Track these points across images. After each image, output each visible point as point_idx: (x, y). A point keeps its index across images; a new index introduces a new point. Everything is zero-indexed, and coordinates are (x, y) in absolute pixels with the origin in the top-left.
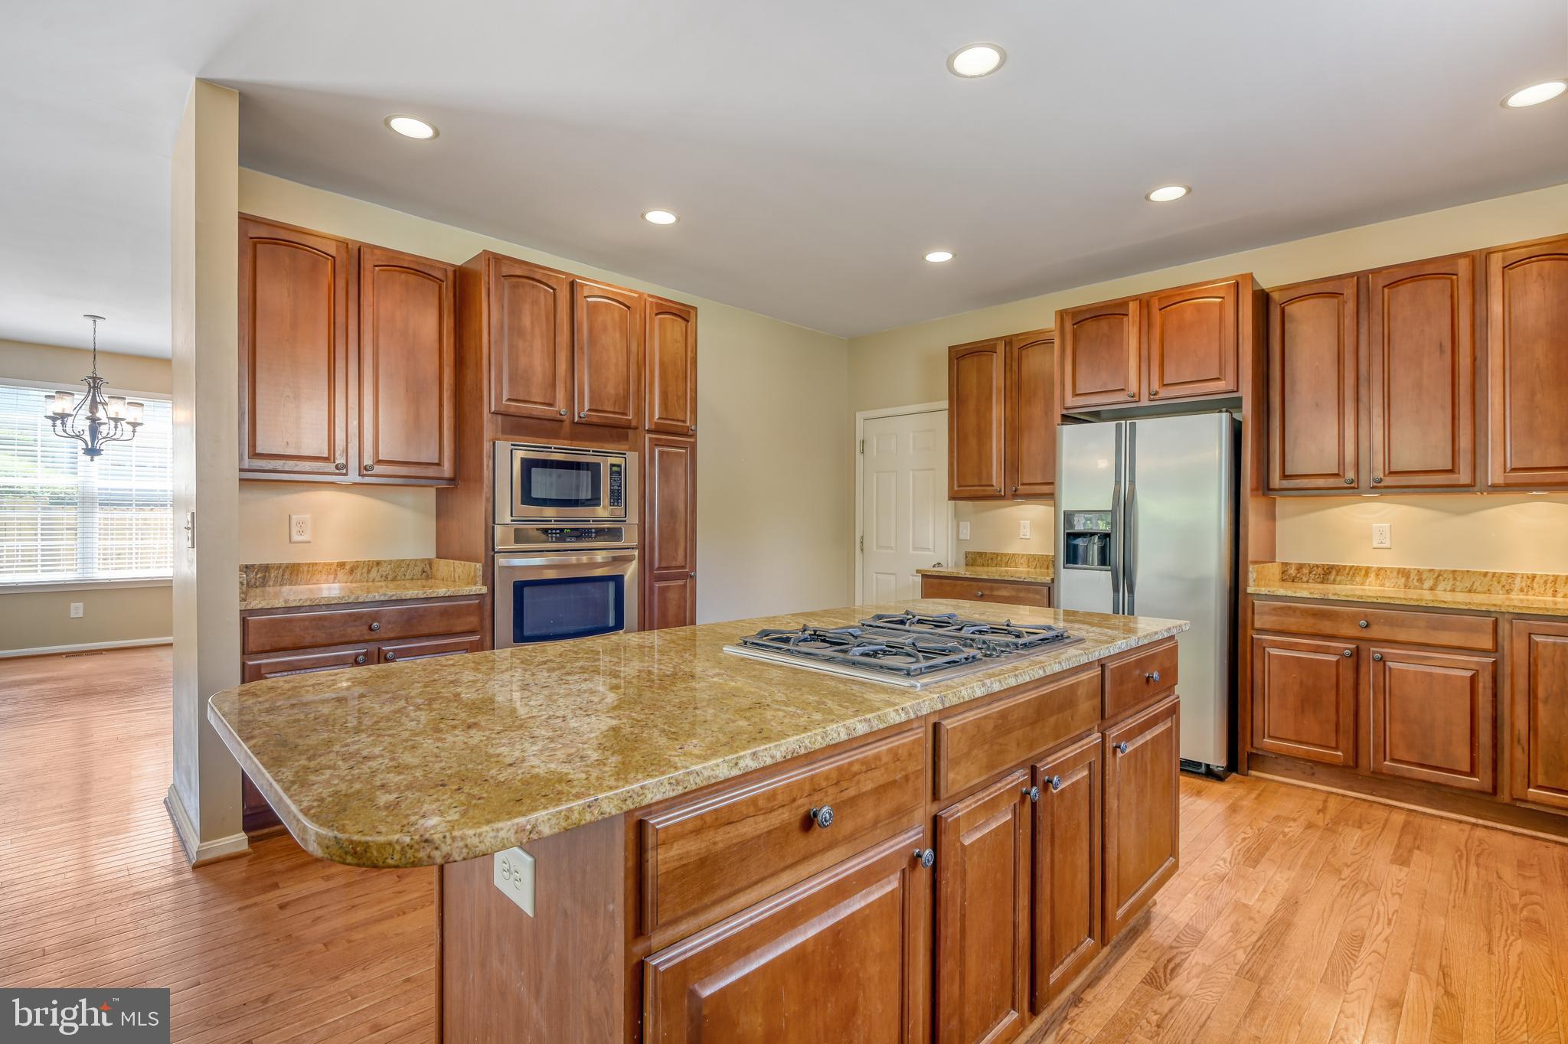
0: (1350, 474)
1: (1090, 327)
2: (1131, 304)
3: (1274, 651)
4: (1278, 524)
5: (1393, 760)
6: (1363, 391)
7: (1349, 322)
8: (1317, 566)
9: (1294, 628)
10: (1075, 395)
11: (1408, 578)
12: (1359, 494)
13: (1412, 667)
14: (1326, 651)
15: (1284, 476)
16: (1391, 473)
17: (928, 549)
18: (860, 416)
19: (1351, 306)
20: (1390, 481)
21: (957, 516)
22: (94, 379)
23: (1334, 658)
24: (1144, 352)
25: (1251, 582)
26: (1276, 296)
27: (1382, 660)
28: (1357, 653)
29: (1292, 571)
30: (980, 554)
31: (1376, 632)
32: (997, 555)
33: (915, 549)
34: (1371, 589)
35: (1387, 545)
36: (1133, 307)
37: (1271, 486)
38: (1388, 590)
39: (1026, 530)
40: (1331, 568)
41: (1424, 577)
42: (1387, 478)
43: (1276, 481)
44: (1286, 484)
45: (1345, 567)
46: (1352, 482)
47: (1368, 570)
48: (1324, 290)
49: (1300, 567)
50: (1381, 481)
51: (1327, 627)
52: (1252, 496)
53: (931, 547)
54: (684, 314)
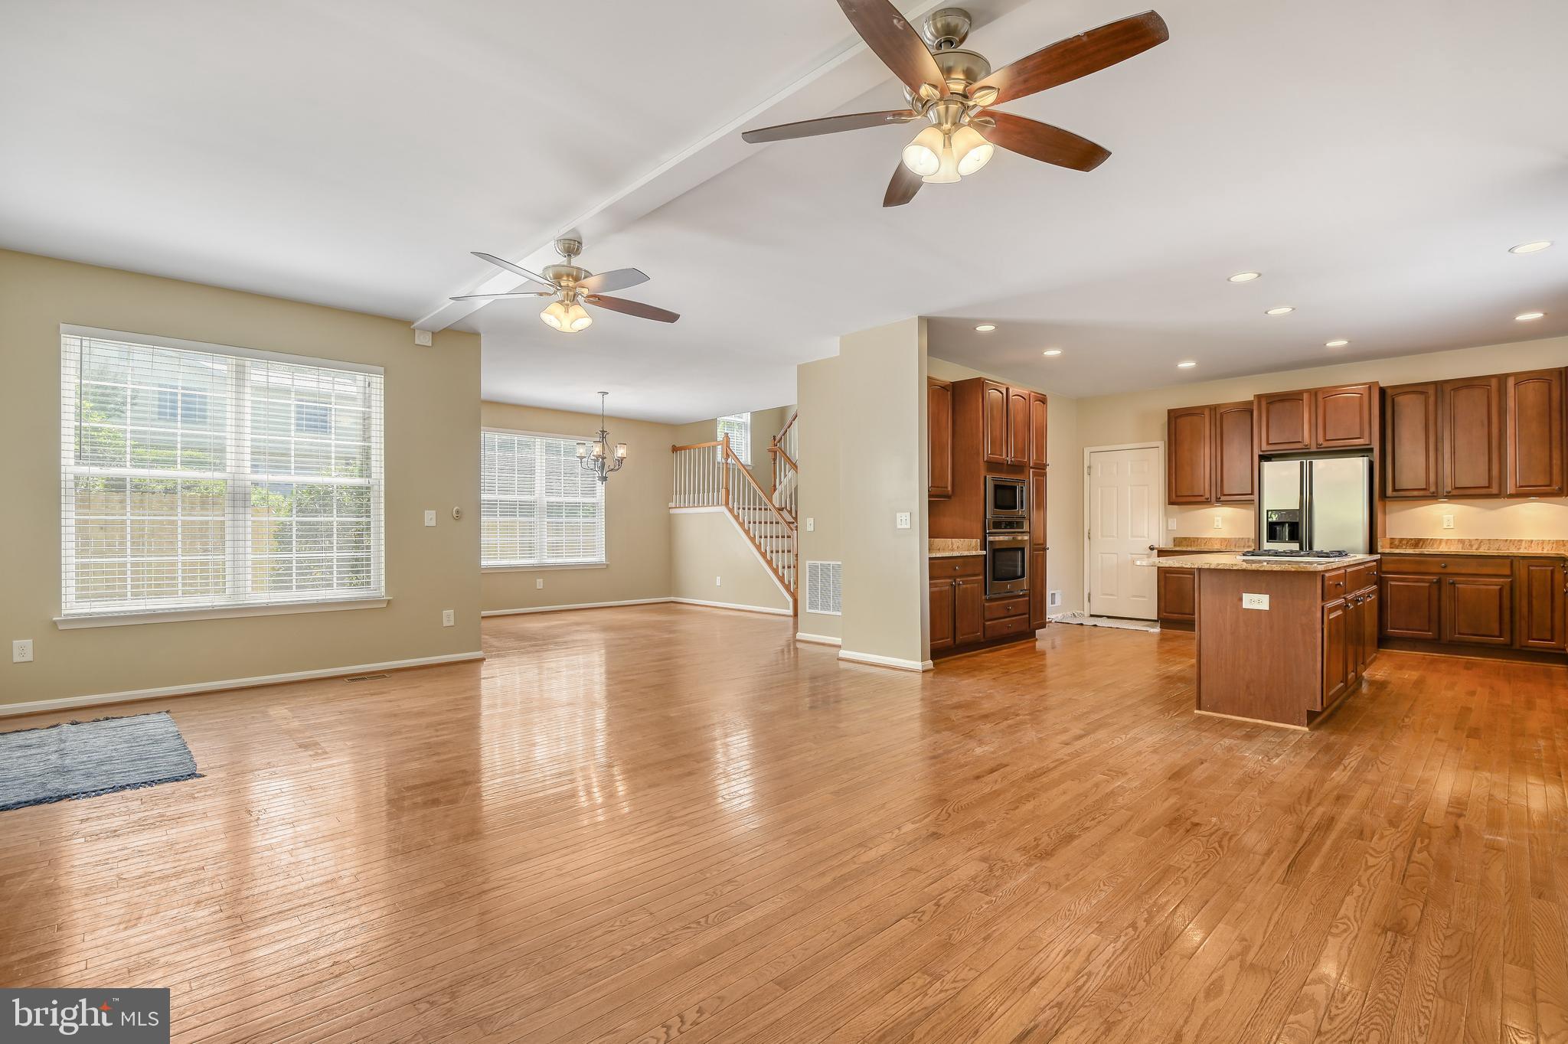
0: (1433, 489)
1: (1278, 406)
2: (1305, 394)
3: (1393, 583)
4: (1387, 516)
5: (1459, 634)
6: (1439, 445)
7: (1431, 408)
8: (1412, 539)
9: (1406, 570)
10: (1268, 444)
11: (1464, 544)
12: (1437, 499)
13: (1469, 587)
14: (1423, 581)
15: (1394, 490)
16: (1456, 488)
17: (1144, 537)
18: (1087, 451)
19: (1432, 400)
20: (1455, 492)
21: (1167, 514)
22: (603, 432)
23: (1427, 585)
24: (1313, 421)
25: (1379, 547)
26: (1389, 392)
27: (1453, 584)
28: (1439, 582)
29: (1397, 543)
30: (1185, 538)
31: (1449, 570)
32: (1198, 538)
33: (1132, 536)
34: (1444, 549)
35: (1452, 527)
36: (1306, 396)
37: (1387, 495)
38: (1454, 549)
39: (1218, 522)
40: (1420, 540)
41: (1473, 543)
42: (1454, 491)
43: (1389, 492)
44: (1395, 494)
45: (1428, 539)
46: (1433, 493)
47: (1441, 540)
48: (1417, 389)
49: (1401, 540)
50: (1450, 492)
51: (1422, 569)
52: (1379, 500)
53: (1147, 536)
54: (1043, 400)
